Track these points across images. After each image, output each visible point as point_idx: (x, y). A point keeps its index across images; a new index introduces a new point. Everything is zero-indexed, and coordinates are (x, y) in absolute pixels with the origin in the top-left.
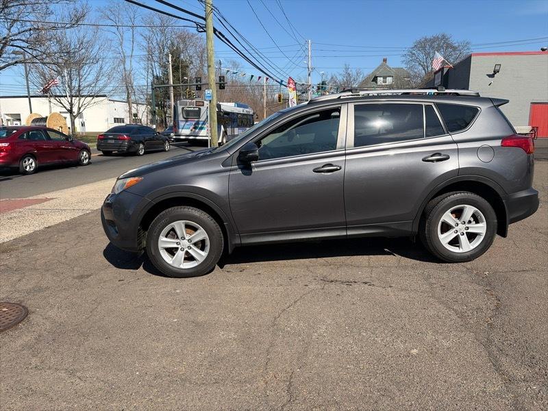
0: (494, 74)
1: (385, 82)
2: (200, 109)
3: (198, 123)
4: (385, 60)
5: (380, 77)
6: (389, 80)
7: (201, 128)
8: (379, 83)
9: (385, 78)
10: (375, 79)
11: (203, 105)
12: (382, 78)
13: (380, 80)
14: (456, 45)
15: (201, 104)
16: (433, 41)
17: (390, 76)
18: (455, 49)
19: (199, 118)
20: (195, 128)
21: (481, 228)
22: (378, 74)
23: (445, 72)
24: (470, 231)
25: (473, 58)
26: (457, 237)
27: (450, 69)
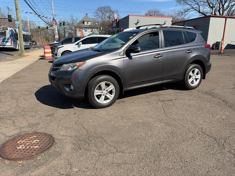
0: (137, 24)
1: (88, 24)
2: (5, 31)
3: (5, 39)
4: (87, 14)
5: (86, 21)
6: (89, 23)
7: (7, 42)
8: (85, 24)
9: (88, 22)
10: (84, 22)
11: (7, 30)
13: (86, 23)
14: (113, 11)
15: (6, 29)
16: (105, 8)
17: (90, 21)
19: (5, 36)
20: (3, 41)
21: (199, 76)
22: (84, 20)
23: (118, 21)
24: (196, 78)
25: (130, 16)
26: (193, 80)
27: (119, 20)
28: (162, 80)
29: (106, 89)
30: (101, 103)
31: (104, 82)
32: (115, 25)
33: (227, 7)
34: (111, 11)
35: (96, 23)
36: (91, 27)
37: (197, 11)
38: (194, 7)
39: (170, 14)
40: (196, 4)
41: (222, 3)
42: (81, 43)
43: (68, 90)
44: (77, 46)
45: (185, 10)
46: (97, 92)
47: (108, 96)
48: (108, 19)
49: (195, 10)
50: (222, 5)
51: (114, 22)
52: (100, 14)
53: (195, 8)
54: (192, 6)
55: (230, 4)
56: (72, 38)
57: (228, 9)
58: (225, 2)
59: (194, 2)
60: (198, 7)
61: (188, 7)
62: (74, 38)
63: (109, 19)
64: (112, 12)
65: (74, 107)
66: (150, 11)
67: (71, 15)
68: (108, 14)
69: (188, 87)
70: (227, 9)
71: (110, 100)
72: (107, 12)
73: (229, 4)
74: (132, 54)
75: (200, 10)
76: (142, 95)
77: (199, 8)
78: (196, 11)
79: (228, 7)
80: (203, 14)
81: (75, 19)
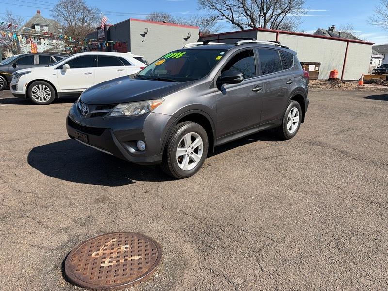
0: (144, 35)
1: (42, 30)
4: (38, 12)
5: (38, 25)
6: (46, 29)
8: (37, 31)
9: (42, 26)
10: (34, 27)
12: (39, 27)
13: (38, 28)
14: (90, 9)
17: (46, 26)
18: (89, 12)
21: (297, 119)
22: (35, 22)
23: (107, 29)
24: (295, 121)
25: (131, 22)
26: (291, 125)
27: (111, 27)
28: (259, 127)
29: (191, 146)
30: (185, 169)
31: (190, 134)
32: (102, 34)
33: (270, 16)
34: (85, 9)
35: (61, 29)
36: (51, 37)
37: (230, 20)
38: (225, 14)
39: (189, 21)
40: (228, 9)
41: (263, 9)
42: (68, 66)
43: (133, 150)
44: (59, 70)
45: (211, 17)
46: (180, 152)
47: (194, 156)
48: (80, 24)
49: (227, 18)
50: (264, 13)
51: (99, 30)
52: (65, 13)
53: (226, 16)
54: (222, 11)
55: (275, 13)
56: (34, 57)
57: (272, 19)
58: (268, 9)
59: (225, 6)
60: (231, 15)
61: (216, 12)
62: (38, 56)
63: (83, 23)
64: (87, 10)
65: (133, 181)
66: (154, 15)
67: (7, 11)
68: (79, 15)
69: (286, 136)
70: (270, 19)
71: (197, 163)
72: (78, 11)
73: (273, 13)
74: (225, 86)
75: (233, 19)
76: (227, 152)
77: (233, 15)
78: (228, 20)
79: (272, 17)
80: (238, 25)
81: (16, 19)
